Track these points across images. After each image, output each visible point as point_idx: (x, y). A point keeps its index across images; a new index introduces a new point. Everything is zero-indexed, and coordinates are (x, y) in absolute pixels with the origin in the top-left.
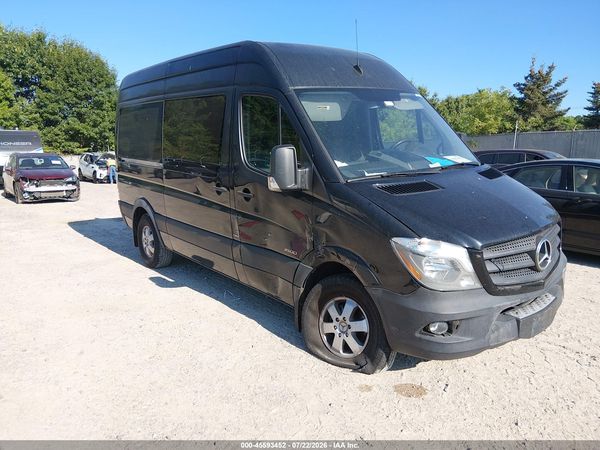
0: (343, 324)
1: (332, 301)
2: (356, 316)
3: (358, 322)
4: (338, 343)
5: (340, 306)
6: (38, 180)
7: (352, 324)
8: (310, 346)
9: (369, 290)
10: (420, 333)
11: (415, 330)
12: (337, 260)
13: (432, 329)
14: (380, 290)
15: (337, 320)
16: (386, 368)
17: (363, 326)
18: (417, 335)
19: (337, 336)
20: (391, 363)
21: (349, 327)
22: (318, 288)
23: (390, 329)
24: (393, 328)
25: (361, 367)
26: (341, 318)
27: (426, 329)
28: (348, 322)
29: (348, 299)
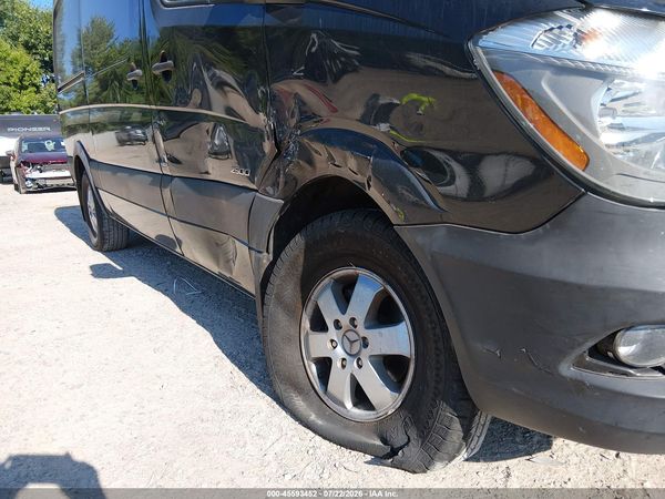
0: (352, 336)
1: (327, 281)
2: (384, 314)
3: (385, 331)
4: (340, 383)
5: (344, 292)
6: (42, 164)
7: (372, 335)
8: (281, 388)
9: (406, 235)
10: (580, 364)
11: (562, 354)
12: (332, 171)
13: (624, 351)
14: (441, 231)
15: (337, 325)
16: (464, 454)
17: (398, 339)
18: (568, 370)
19: (337, 364)
20: (477, 442)
21: (365, 344)
22: (297, 244)
23: (474, 350)
24: (480, 347)
25: (394, 452)
26: (345, 321)
27: (603, 352)
28: (362, 332)
29: (361, 271)
